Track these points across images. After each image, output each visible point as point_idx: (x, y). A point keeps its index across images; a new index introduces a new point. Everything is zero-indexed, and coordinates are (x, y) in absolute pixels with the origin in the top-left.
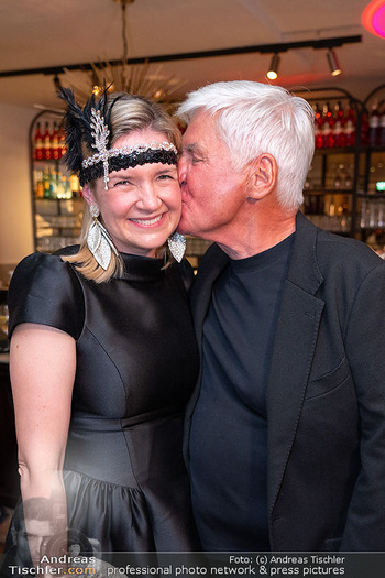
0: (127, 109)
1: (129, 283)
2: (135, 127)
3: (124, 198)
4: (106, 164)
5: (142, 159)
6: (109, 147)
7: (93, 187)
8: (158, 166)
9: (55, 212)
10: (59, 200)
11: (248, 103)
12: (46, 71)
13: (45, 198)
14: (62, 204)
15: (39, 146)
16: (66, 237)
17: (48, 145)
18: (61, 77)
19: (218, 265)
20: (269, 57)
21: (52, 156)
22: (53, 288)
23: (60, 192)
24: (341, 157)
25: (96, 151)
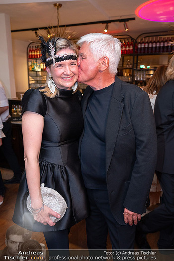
0: (61, 42)
1: (61, 98)
2: (63, 48)
3: (60, 71)
4: (54, 60)
5: (66, 58)
6: (55, 54)
7: (50, 67)
8: (71, 61)
9: (36, 75)
10: (37, 71)
11: (100, 40)
12: (33, 30)
13: (32, 71)
14: (38, 73)
15: (30, 54)
16: (39, 83)
17: (33, 54)
18: (37, 31)
19: (90, 92)
20: (105, 25)
21: (35, 57)
22: (36, 100)
23: (37, 69)
24: (128, 57)
25: (51, 56)
